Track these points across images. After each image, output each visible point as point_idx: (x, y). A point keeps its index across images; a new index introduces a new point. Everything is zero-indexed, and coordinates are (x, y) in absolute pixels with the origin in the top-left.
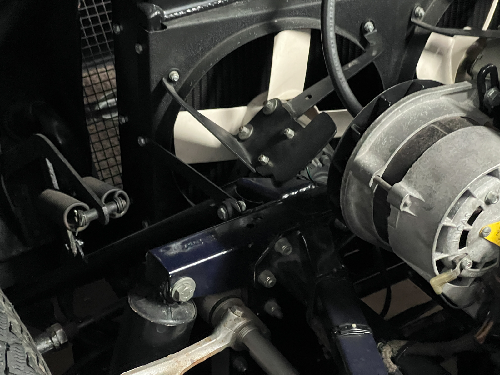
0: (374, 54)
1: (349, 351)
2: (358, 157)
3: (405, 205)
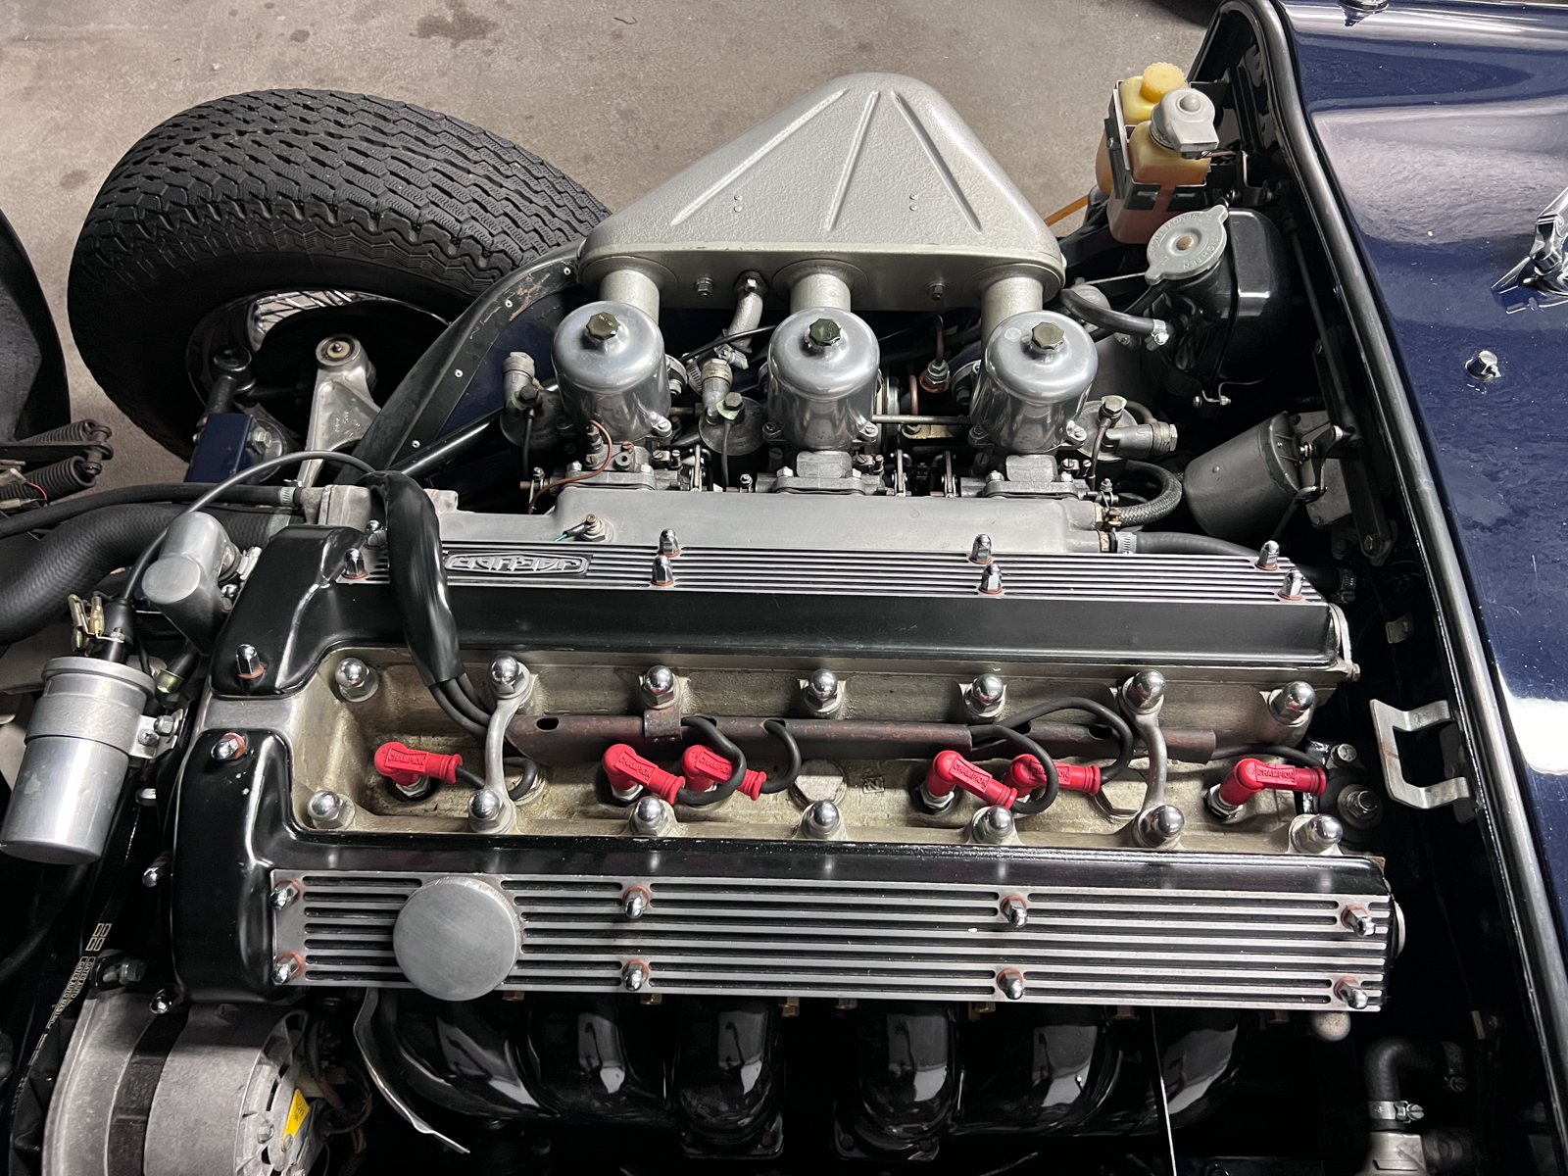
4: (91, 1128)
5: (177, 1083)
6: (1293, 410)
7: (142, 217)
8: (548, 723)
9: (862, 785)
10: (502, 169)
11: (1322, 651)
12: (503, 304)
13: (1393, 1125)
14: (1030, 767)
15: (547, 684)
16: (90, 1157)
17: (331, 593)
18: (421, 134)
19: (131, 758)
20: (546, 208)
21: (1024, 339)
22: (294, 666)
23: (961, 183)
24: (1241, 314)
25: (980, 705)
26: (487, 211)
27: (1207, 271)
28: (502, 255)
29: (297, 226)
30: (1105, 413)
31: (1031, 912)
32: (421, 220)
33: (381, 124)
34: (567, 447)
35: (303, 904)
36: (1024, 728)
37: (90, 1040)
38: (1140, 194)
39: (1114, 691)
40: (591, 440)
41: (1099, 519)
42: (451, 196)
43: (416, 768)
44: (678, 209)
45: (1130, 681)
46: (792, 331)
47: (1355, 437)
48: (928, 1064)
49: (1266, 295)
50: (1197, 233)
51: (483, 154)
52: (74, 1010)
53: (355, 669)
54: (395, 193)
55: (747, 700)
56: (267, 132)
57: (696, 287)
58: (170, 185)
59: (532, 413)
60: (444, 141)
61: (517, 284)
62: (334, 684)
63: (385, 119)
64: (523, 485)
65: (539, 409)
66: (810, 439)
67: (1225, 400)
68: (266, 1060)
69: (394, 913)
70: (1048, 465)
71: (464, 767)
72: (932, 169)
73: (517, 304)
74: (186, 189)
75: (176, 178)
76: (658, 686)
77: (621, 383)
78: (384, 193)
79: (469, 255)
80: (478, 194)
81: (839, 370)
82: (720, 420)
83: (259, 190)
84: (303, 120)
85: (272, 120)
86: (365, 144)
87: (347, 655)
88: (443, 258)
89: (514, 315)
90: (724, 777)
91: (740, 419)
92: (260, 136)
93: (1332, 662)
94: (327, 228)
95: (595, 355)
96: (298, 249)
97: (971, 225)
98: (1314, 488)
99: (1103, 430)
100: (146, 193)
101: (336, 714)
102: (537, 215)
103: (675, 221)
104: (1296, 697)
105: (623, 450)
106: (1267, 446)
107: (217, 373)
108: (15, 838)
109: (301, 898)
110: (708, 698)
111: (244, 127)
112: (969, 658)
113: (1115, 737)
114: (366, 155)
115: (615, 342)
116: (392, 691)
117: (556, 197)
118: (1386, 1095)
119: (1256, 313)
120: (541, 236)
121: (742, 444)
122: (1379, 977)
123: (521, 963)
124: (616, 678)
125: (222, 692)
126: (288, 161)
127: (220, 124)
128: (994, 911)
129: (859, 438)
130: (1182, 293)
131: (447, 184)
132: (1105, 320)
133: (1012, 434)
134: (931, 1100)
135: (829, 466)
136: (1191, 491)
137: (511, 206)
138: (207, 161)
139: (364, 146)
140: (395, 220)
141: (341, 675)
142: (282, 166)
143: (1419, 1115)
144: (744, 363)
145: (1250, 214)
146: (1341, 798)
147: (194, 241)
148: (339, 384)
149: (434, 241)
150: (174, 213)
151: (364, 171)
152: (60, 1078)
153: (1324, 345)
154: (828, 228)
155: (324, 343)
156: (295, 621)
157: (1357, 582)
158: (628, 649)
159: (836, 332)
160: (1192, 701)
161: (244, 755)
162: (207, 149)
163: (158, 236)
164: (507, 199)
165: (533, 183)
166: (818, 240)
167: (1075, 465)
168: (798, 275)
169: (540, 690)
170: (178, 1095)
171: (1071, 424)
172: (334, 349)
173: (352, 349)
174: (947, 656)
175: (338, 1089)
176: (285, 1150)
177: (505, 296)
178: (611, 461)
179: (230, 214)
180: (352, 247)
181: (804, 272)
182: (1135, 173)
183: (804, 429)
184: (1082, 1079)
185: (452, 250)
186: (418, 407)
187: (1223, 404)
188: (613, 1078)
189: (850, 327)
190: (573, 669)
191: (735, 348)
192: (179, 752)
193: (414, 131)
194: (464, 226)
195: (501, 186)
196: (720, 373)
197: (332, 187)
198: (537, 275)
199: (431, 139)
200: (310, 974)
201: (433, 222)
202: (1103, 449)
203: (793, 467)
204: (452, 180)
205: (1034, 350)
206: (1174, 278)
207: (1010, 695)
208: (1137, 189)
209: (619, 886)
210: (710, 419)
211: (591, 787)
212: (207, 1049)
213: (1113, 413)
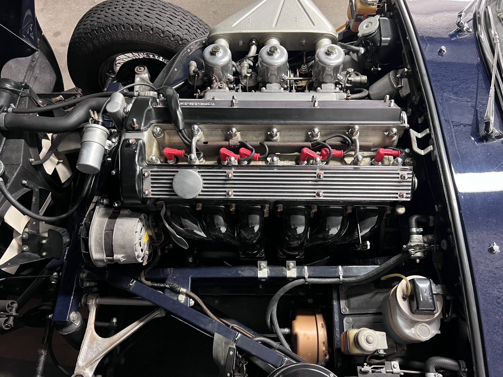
0: (37, 190)
1: (137, 292)
2: (94, 258)
3: (122, 260)
4: (100, 234)
5: (120, 224)
6: (396, 69)
7: (90, 32)
8: (206, 143)
9: (284, 161)
10: (185, 17)
11: (399, 120)
12: (187, 51)
13: (416, 233)
14: (325, 150)
15: (205, 135)
16: (99, 240)
17: (153, 110)
18: (164, 8)
19: (105, 149)
20: (197, 28)
21: (325, 51)
22: (145, 125)
23: (309, 14)
24: (383, 44)
25: (313, 136)
26: (181, 28)
27: (374, 33)
28: (186, 40)
29: (131, 32)
30: (348, 73)
31: (324, 177)
32: (164, 30)
33: (153, 5)
34: (206, 84)
35: (151, 177)
36: (325, 142)
37: (98, 216)
38: (358, 17)
39: (347, 133)
40: (213, 80)
41: (345, 97)
42: (172, 24)
43: (174, 153)
44: (234, 23)
45: (351, 130)
46: (265, 50)
47: (410, 71)
48: (300, 225)
49: (389, 39)
50: (371, 23)
51: (180, 13)
52: (94, 209)
53: (158, 129)
54: (157, 23)
55: (255, 138)
56: (123, 7)
57: (239, 44)
58: (97, 22)
59: (197, 76)
60: (169, 10)
61: (191, 45)
62: (153, 133)
63: (154, 3)
64: (195, 94)
65: (198, 75)
66: (270, 80)
67: (379, 69)
68: (140, 221)
69: (172, 179)
70: (333, 86)
71: (186, 153)
72: (301, 11)
73: (191, 51)
74: (102, 23)
75: (99, 21)
76: (232, 132)
77: (221, 64)
78: (154, 23)
79: (177, 40)
80: (179, 24)
81: (277, 59)
82: (246, 76)
83: (121, 23)
84: (132, 4)
85: (124, 4)
86: (149, 10)
87: (156, 126)
88: (170, 41)
89: (190, 54)
90: (249, 154)
91: (251, 76)
92: (121, 8)
93: (402, 124)
94: (139, 33)
95: (214, 57)
96: (132, 39)
97: (312, 25)
98: (400, 86)
99: (347, 77)
100: (90, 25)
101: (154, 140)
102: (195, 30)
103: (233, 26)
104: (392, 132)
105: (221, 83)
106: (389, 78)
107: (108, 77)
108: (81, 163)
109: (150, 176)
110: (245, 138)
111: (116, 6)
112: (311, 124)
113: (347, 143)
114: (149, 13)
115: (219, 53)
116: (167, 137)
117: (200, 25)
118: (414, 226)
119: (387, 44)
120: (196, 35)
121: (252, 84)
122: (410, 192)
123: (202, 191)
124: (222, 133)
125: (128, 131)
126: (129, 15)
127: (110, 6)
128: (315, 177)
129: (283, 80)
130: (368, 39)
131: (171, 21)
132: (348, 48)
133: (323, 79)
134: (301, 234)
135: (275, 87)
136: (371, 93)
137: (188, 27)
138: (107, 15)
139: (149, 11)
140: (157, 30)
141: (155, 130)
142: (127, 16)
143: (422, 230)
144: (252, 64)
145: (387, 19)
146: (406, 161)
147: (103, 38)
148: (141, 78)
149: (168, 36)
150: (98, 30)
151: (149, 17)
152: (92, 222)
153: (404, 51)
154: (274, 26)
155: (137, 67)
156: (145, 115)
157: (412, 110)
158: (225, 124)
159: (276, 49)
160: (367, 136)
161: (135, 144)
162: (107, 12)
163: (94, 37)
164: (187, 25)
165: (193, 21)
166: (271, 29)
167: (340, 86)
168: (266, 39)
169: (203, 136)
170: (120, 227)
171: (338, 75)
172: (140, 69)
173: (145, 69)
174: (305, 124)
175: (156, 233)
176: (144, 245)
177: (188, 48)
178: (218, 87)
179: (114, 29)
180: (146, 38)
181: (267, 38)
182: (357, 11)
183: (268, 78)
184: (339, 228)
185: (172, 39)
186: (165, 79)
187: (379, 70)
188: (223, 230)
189: (280, 49)
190: (211, 130)
191: (249, 60)
192: (117, 147)
193: (162, 7)
194: (176, 32)
195: (185, 22)
196: (246, 65)
197: (141, 22)
198: (196, 43)
199: (166, 9)
200: (152, 195)
201: (167, 31)
202: (348, 83)
203: (266, 87)
204: (172, 19)
205: (328, 53)
206: (365, 35)
207: (321, 135)
208: (357, 15)
209: (225, 172)
210: (243, 77)
211: (216, 162)
212: (126, 218)
213: (350, 72)
